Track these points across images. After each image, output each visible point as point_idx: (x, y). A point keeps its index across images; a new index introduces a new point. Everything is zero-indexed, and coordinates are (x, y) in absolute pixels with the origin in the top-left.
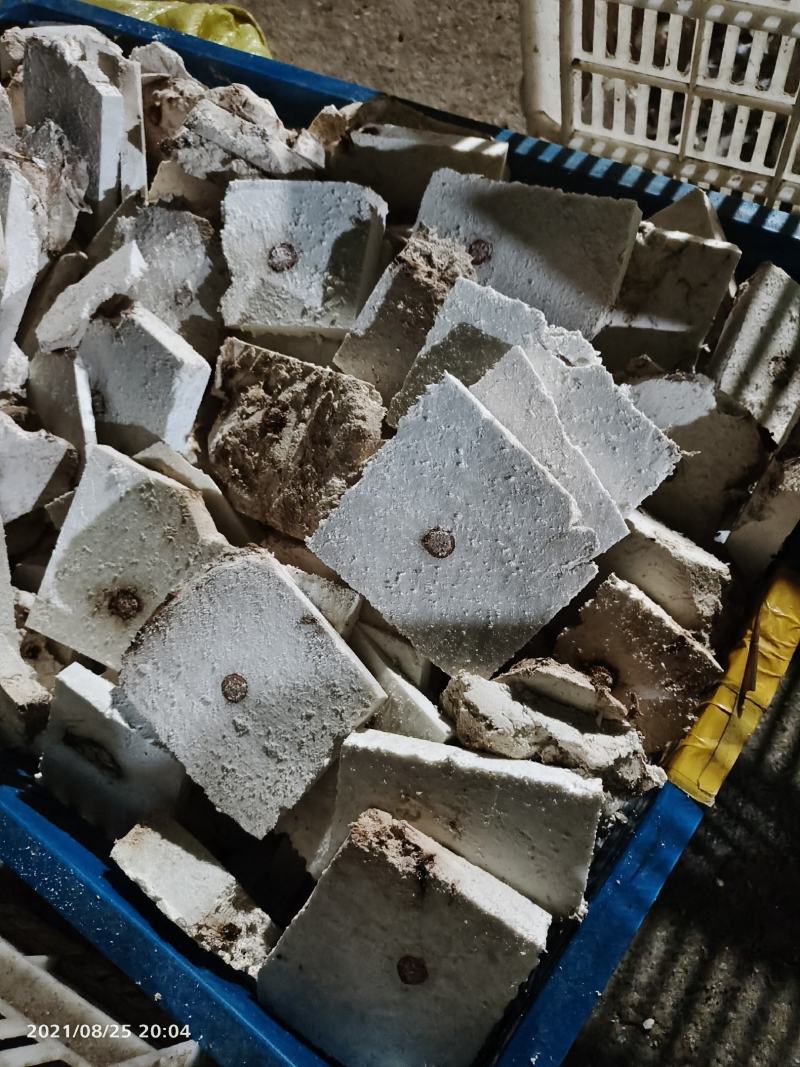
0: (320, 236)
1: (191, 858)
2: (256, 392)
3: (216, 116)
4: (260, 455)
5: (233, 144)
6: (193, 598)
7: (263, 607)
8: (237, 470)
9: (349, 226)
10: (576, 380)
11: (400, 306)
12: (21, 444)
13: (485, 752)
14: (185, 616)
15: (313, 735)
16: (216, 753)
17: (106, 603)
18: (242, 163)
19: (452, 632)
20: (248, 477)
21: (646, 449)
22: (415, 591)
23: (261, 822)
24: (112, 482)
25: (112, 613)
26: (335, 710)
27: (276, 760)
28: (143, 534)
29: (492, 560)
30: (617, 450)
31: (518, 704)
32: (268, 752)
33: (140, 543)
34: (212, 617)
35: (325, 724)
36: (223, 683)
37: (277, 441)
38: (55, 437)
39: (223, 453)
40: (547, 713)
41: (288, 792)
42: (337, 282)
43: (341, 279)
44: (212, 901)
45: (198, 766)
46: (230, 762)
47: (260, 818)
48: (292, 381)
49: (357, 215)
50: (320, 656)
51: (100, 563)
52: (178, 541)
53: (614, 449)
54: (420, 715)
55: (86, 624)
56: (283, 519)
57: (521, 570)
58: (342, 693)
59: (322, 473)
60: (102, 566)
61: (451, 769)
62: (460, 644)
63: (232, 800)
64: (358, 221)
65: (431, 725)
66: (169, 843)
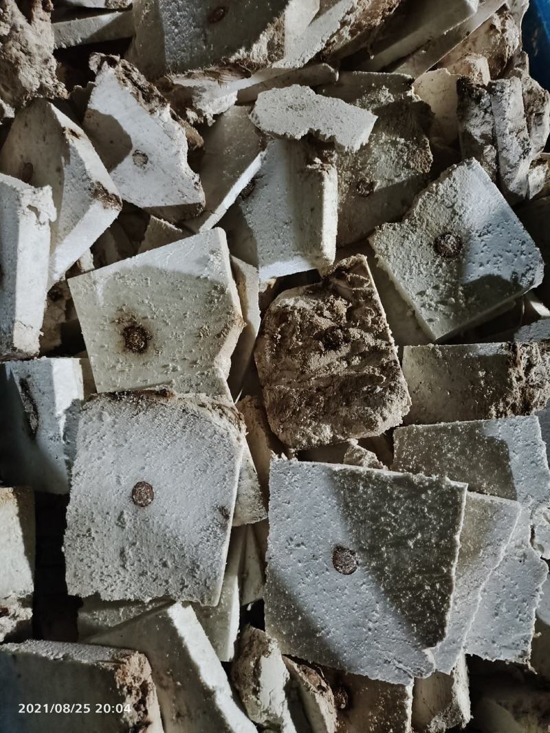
0: (484, 261)
1: (22, 548)
2: (341, 305)
3: (515, 104)
4: (302, 347)
5: (503, 135)
6: (176, 413)
7: (208, 472)
8: (280, 336)
9: (506, 275)
10: (525, 555)
11: (481, 374)
12: (177, 170)
13: (238, 697)
14: (160, 417)
15: (157, 578)
16: (94, 516)
17: (126, 325)
18: (494, 153)
19: (294, 609)
20: (281, 348)
21: (513, 637)
22: (300, 565)
23: (79, 586)
24: (204, 262)
25: (123, 334)
26: (182, 579)
27: (122, 564)
28: (188, 313)
29: (363, 607)
30: (497, 617)
31: (284, 694)
32: (122, 553)
33: (182, 317)
34: (174, 438)
35: (170, 580)
36: (141, 483)
37: (321, 353)
38: (201, 188)
39: (283, 315)
40: (293, 717)
41: (110, 589)
42: (461, 301)
43: (466, 302)
44: (8, 590)
45: (76, 511)
46: (97, 532)
47: (80, 583)
48: (368, 330)
49: (520, 276)
50: (208, 541)
51: (147, 299)
52: (204, 342)
53: (497, 614)
54: (225, 628)
55: (103, 322)
56: (274, 403)
57: (370, 633)
58: (197, 576)
59: (325, 413)
60: (147, 302)
61: (210, 697)
62: (290, 619)
63: (76, 554)
64: (515, 280)
65: (225, 644)
66: (19, 524)
